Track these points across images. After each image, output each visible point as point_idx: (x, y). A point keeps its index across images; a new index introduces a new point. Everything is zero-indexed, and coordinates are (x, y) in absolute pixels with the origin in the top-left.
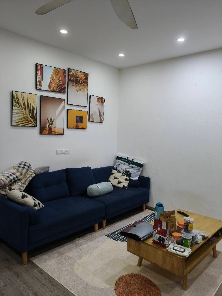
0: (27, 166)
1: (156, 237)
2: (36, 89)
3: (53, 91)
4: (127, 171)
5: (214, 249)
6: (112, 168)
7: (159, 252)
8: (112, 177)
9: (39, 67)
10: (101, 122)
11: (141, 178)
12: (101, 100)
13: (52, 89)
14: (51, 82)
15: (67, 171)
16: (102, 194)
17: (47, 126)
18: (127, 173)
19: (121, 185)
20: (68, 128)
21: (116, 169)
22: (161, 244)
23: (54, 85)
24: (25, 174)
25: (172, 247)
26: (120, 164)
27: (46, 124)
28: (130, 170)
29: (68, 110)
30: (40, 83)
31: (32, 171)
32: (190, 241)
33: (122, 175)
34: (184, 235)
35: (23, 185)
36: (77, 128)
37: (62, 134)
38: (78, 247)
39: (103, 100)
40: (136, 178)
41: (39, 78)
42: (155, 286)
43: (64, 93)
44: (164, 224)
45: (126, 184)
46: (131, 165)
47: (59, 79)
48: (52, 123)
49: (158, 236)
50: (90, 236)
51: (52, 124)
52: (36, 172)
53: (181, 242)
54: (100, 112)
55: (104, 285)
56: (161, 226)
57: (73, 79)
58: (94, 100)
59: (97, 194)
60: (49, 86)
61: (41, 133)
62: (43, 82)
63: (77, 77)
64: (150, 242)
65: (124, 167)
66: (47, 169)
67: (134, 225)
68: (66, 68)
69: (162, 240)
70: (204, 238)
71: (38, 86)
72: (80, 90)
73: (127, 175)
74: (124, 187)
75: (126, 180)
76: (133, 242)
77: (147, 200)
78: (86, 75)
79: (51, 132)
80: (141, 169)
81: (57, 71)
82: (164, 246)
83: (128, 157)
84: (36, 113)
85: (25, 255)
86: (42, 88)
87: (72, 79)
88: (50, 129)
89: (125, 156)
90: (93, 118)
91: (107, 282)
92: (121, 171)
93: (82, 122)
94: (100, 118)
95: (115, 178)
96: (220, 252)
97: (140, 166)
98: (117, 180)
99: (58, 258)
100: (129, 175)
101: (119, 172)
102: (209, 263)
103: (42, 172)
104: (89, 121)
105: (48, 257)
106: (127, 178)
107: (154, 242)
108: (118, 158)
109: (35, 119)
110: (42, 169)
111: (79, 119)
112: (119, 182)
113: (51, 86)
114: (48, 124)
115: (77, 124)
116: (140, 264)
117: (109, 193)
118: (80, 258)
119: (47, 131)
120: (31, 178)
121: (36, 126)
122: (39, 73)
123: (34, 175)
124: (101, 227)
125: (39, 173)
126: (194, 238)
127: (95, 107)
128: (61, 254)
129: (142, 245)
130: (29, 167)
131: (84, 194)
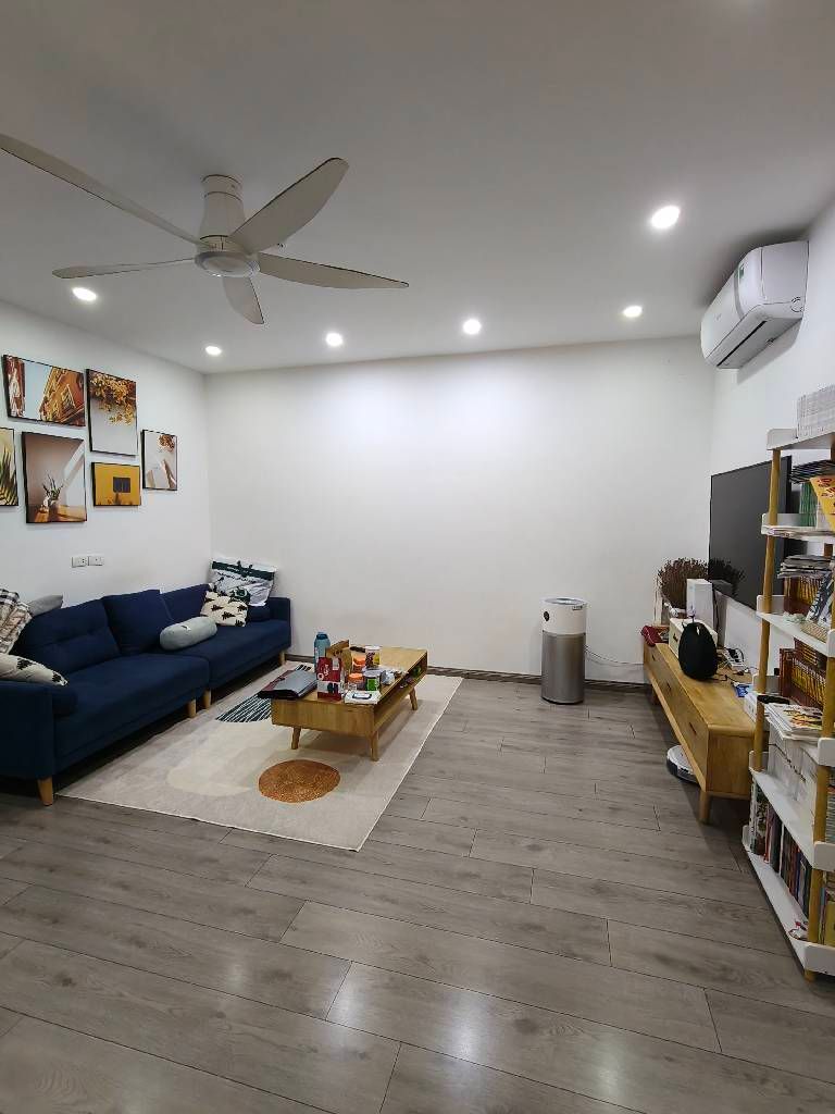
0: (10, 598)
1: (323, 686)
2: (9, 415)
3: (55, 421)
4: (241, 592)
5: (412, 694)
6: (205, 588)
7: (332, 708)
8: (209, 606)
9: (13, 364)
10: (173, 488)
11: (271, 601)
12: (168, 440)
13: (50, 417)
14: (46, 400)
15: (108, 602)
16: (196, 641)
17: (46, 503)
18: (240, 595)
19: (231, 621)
20: (95, 505)
21: (215, 590)
22: (333, 695)
23: (55, 408)
24: (8, 618)
25: (351, 695)
26: (222, 579)
27: (43, 499)
28: (247, 588)
29: (93, 464)
30: (19, 402)
31: (24, 609)
32: (377, 681)
33: (231, 601)
34: (368, 674)
35: (6, 643)
36: (118, 504)
37: (82, 520)
38: (164, 749)
39: (174, 440)
40: (262, 603)
41: (14, 390)
42: (327, 768)
43: (81, 425)
44: (335, 661)
45: (242, 617)
46: (250, 578)
47: (66, 394)
48: (56, 495)
49: (327, 683)
50: (180, 727)
51: (57, 499)
52: (35, 611)
53: (365, 685)
54: (167, 467)
55: (239, 790)
56: (330, 666)
57: (101, 396)
58: (153, 443)
59: (186, 643)
60: (42, 409)
61: (30, 518)
62: (27, 400)
63: (109, 391)
64: (314, 696)
65: (233, 582)
66: (58, 603)
67: (281, 679)
68: (81, 369)
69: (333, 690)
70: (397, 675)
71: (15, 411)
72: (119, 419)
73: (242, 599)
74: (239, 624)
75: (241, 608)
76: (283, 705)
77: (288, 643)
78: (132, 387)
79: (55, 518)
80: (271, 583)
81: (60, 375)
82: (338, 697)
83: (239, 563)
84: (15, 473)
85: (47, 788)
86: (25, 415)
87: (98, 394)
88: (53, 509)
89: (232, 560)
90: (152, 482)
91: (242, 784)
92: (227, 592)
93: (127, 490)
94: (170, 481)
95: (215, 608)
96: (421, 701)
97: (269, 576)
98: (221, 612)
99: (125, 776)
100: (247, 599)
101: (223, 594)
102: (407, 719)
103: (47, 608)
104: (144, 487)
105: (100, 781)
106: (244, 604)
107: (320, 695)
108: (216, 565)
109: (12, 487)
110: (45, 602)
111: (122, 485)
112: (226, 615)
113: (49, 411)
114: (47, 498)
115: (117, 496)
116: (295, 745)
117: (210, 638)
118: (175, 765)
119: (46, 516)
120: (23, 625)
121: (17, 504)
122: (15, 380)
123: (28, 618)
124: (201, 706)
125: (40, 612)
126: (382, 676)
127: (156, 455)
128: (129, 768)
129: (301, 705)
130: (14, 600)
131: (155, 646)
